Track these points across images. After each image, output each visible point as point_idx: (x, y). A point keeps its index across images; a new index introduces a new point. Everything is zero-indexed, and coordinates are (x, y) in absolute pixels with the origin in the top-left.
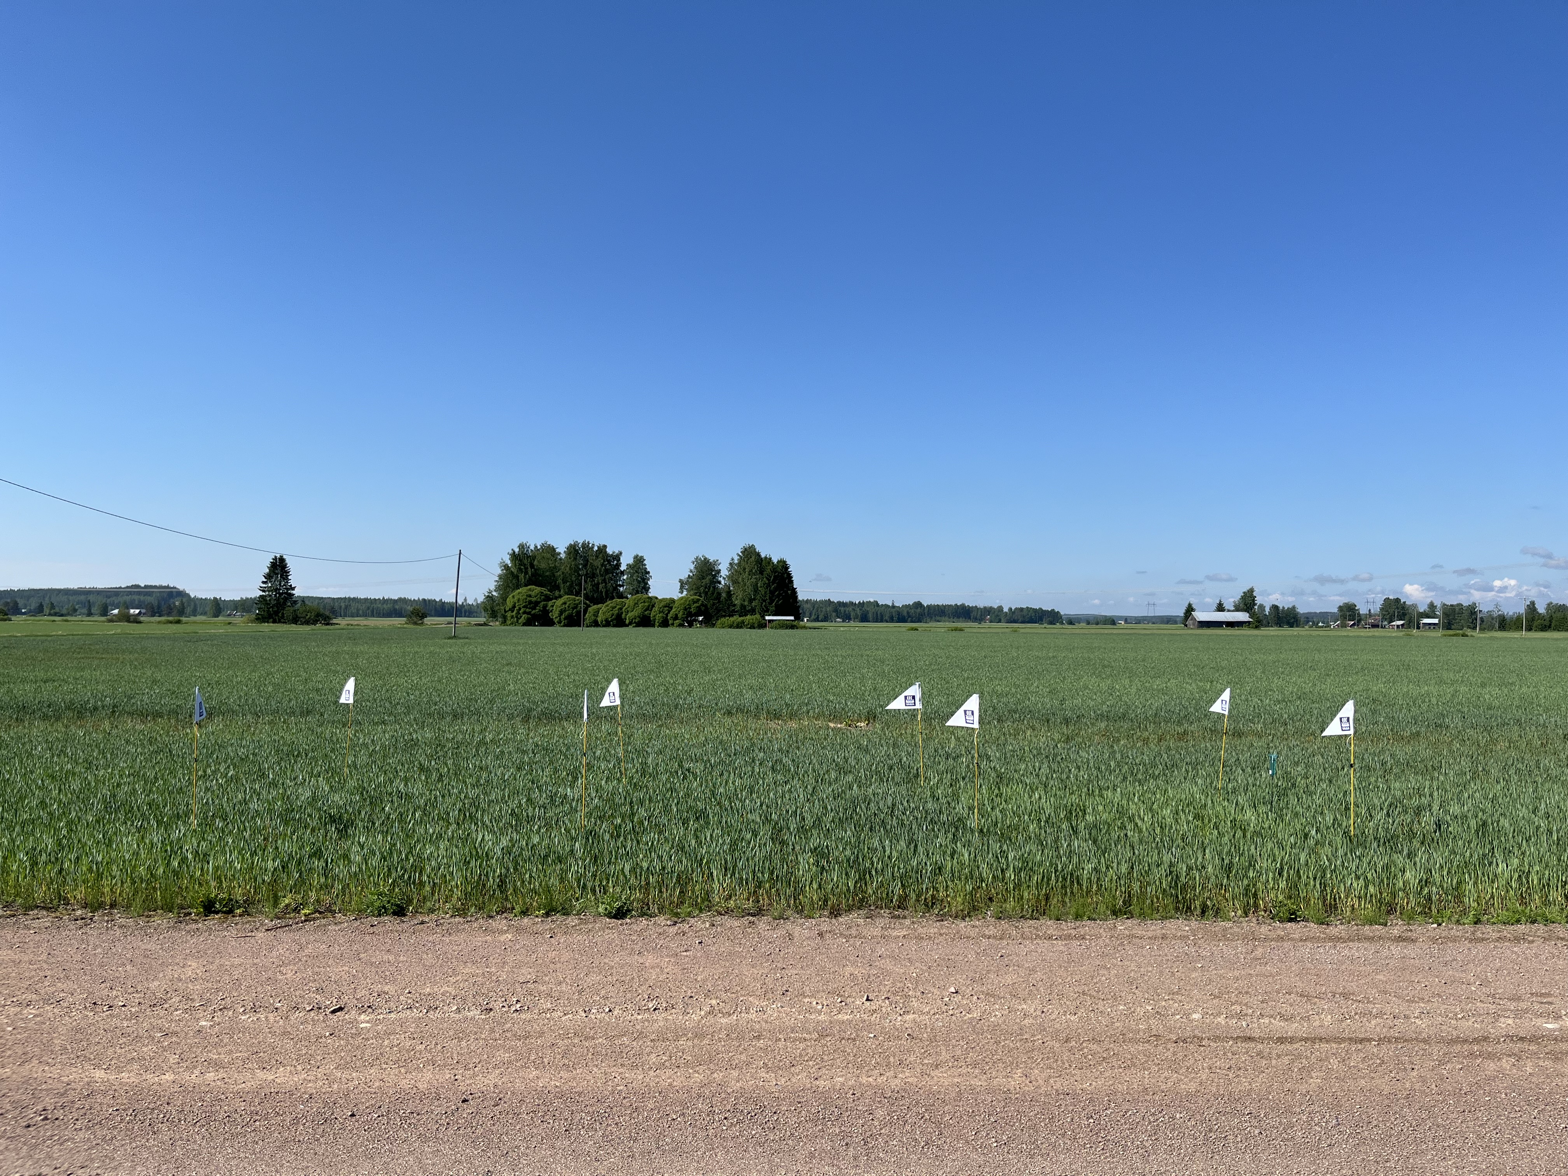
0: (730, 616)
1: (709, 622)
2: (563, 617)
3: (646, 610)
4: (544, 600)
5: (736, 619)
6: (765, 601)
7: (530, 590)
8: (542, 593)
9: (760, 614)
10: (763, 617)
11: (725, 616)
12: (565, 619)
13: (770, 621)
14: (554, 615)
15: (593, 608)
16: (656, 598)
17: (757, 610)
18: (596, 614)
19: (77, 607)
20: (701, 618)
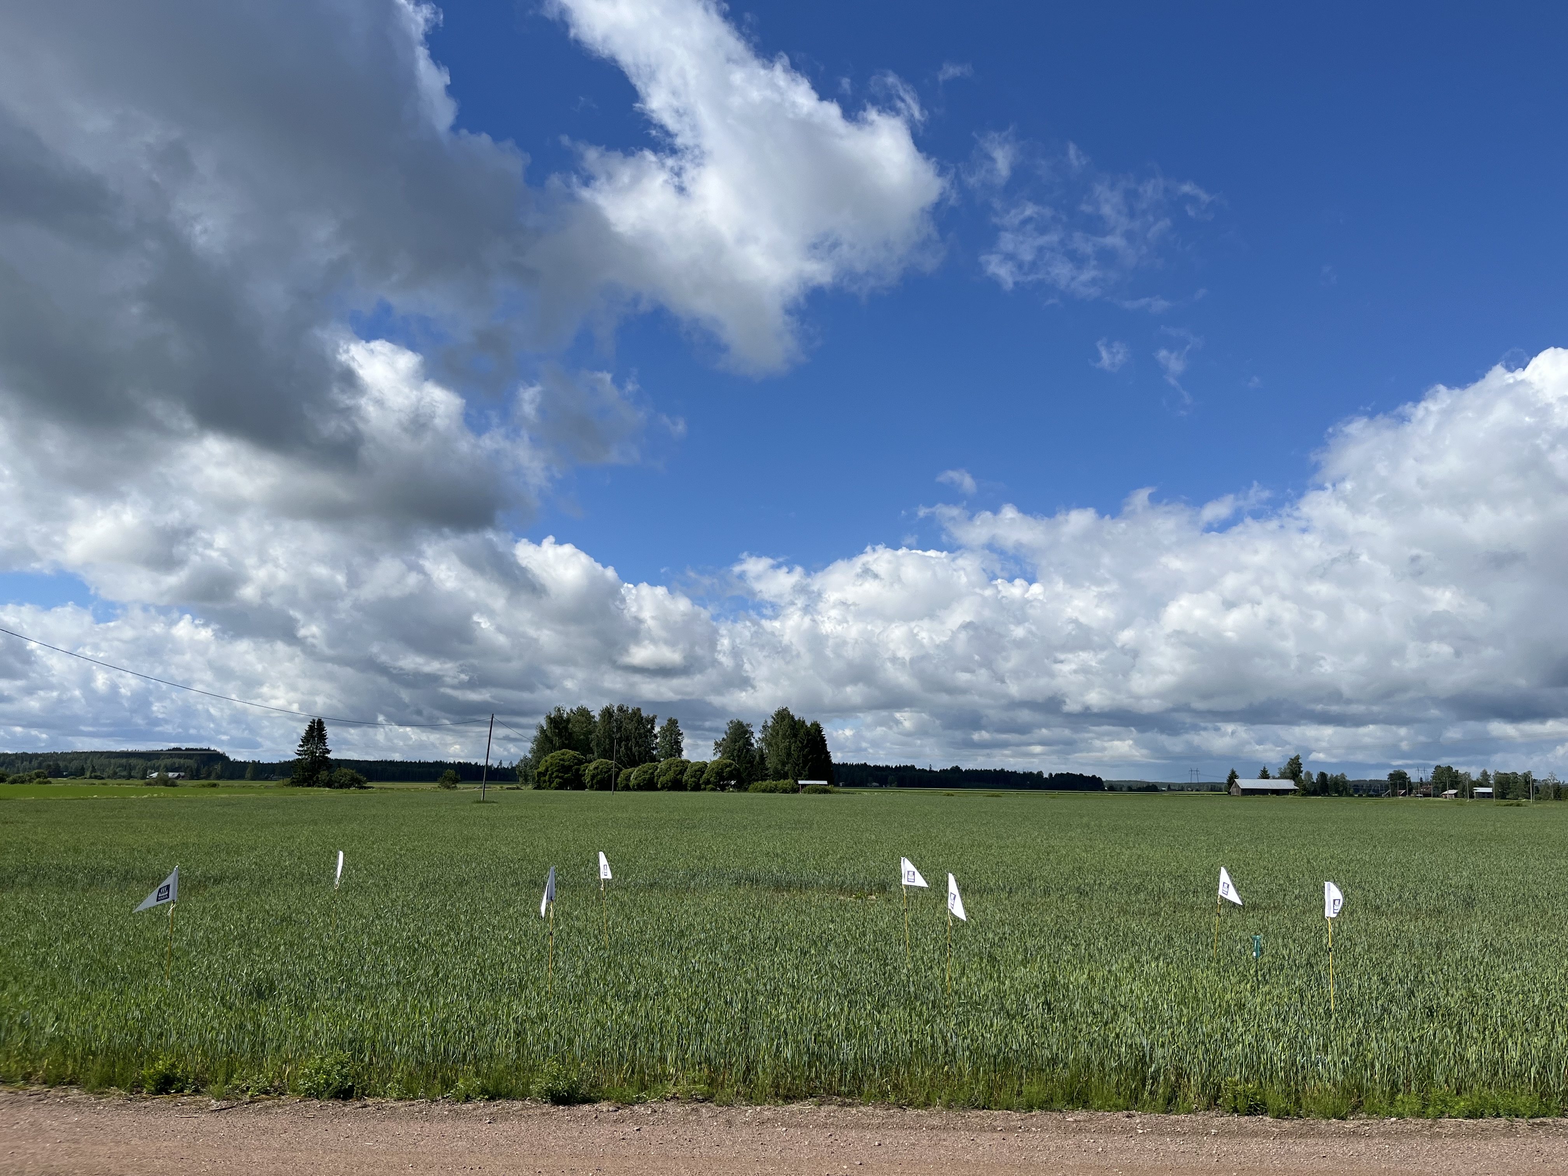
0: (763, 780)
1: (741, 786)
2: (595, 781)
3: (677, 775)
4: (576, 764)
5: (770, 783)
6: (798, 765)
7: (563, 754)
8: (575, 757)
9: (793, 779)
10: (796, 781)
11: (757, 780)
12: (597, 783)
13: (803, 786)
14: (587, 779)
15: (625, 771)
16: (689, 762)
17: (789, 774)
18: (628, 778)
19: (117, 770)
20: (733, 783)
